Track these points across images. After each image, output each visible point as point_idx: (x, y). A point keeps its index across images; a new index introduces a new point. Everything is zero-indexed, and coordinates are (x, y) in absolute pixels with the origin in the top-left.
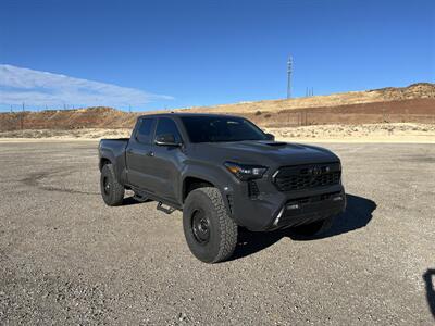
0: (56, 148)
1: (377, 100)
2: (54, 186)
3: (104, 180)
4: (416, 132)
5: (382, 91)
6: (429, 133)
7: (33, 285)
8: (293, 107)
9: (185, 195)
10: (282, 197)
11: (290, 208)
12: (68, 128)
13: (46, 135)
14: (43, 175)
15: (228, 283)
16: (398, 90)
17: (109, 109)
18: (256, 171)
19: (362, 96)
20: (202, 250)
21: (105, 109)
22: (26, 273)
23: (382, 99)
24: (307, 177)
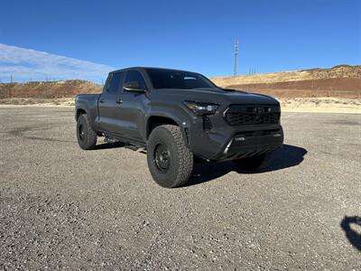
0: (38, 111)
1: (307, 79)
2: (36, 136)
3: (80, 128)
4: (338, 105)
5: (311, 71)
6: (349, 105)
7: (16, 202)
8: (238, 83)
9: (149, 131)
10: (231, 130)
11: (237, 139)
12: (49, 97)
13: (30, 102)
14: (27, 129)
15: (185, 201)
16: (324, 70)
17: (84, 82)
18: (210, 108)
19: (294, 74)
20: (163, 177)
21: (81, 82)
22: (11, 194)
23: (311, 78)
24: (252, 115)
